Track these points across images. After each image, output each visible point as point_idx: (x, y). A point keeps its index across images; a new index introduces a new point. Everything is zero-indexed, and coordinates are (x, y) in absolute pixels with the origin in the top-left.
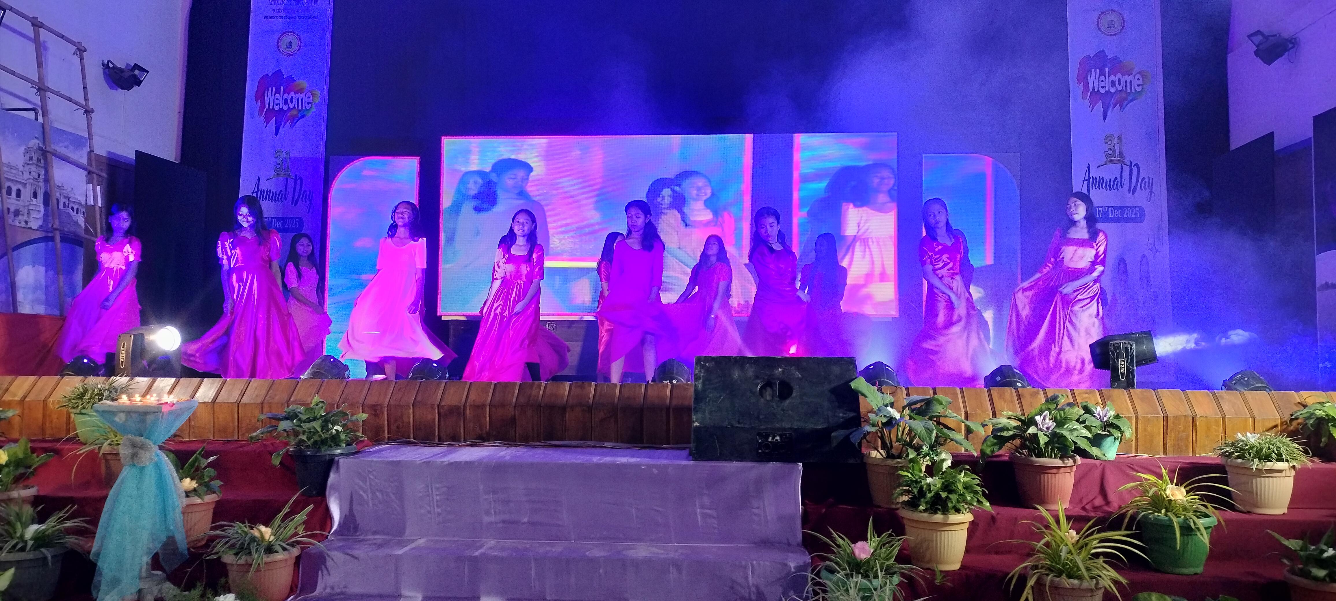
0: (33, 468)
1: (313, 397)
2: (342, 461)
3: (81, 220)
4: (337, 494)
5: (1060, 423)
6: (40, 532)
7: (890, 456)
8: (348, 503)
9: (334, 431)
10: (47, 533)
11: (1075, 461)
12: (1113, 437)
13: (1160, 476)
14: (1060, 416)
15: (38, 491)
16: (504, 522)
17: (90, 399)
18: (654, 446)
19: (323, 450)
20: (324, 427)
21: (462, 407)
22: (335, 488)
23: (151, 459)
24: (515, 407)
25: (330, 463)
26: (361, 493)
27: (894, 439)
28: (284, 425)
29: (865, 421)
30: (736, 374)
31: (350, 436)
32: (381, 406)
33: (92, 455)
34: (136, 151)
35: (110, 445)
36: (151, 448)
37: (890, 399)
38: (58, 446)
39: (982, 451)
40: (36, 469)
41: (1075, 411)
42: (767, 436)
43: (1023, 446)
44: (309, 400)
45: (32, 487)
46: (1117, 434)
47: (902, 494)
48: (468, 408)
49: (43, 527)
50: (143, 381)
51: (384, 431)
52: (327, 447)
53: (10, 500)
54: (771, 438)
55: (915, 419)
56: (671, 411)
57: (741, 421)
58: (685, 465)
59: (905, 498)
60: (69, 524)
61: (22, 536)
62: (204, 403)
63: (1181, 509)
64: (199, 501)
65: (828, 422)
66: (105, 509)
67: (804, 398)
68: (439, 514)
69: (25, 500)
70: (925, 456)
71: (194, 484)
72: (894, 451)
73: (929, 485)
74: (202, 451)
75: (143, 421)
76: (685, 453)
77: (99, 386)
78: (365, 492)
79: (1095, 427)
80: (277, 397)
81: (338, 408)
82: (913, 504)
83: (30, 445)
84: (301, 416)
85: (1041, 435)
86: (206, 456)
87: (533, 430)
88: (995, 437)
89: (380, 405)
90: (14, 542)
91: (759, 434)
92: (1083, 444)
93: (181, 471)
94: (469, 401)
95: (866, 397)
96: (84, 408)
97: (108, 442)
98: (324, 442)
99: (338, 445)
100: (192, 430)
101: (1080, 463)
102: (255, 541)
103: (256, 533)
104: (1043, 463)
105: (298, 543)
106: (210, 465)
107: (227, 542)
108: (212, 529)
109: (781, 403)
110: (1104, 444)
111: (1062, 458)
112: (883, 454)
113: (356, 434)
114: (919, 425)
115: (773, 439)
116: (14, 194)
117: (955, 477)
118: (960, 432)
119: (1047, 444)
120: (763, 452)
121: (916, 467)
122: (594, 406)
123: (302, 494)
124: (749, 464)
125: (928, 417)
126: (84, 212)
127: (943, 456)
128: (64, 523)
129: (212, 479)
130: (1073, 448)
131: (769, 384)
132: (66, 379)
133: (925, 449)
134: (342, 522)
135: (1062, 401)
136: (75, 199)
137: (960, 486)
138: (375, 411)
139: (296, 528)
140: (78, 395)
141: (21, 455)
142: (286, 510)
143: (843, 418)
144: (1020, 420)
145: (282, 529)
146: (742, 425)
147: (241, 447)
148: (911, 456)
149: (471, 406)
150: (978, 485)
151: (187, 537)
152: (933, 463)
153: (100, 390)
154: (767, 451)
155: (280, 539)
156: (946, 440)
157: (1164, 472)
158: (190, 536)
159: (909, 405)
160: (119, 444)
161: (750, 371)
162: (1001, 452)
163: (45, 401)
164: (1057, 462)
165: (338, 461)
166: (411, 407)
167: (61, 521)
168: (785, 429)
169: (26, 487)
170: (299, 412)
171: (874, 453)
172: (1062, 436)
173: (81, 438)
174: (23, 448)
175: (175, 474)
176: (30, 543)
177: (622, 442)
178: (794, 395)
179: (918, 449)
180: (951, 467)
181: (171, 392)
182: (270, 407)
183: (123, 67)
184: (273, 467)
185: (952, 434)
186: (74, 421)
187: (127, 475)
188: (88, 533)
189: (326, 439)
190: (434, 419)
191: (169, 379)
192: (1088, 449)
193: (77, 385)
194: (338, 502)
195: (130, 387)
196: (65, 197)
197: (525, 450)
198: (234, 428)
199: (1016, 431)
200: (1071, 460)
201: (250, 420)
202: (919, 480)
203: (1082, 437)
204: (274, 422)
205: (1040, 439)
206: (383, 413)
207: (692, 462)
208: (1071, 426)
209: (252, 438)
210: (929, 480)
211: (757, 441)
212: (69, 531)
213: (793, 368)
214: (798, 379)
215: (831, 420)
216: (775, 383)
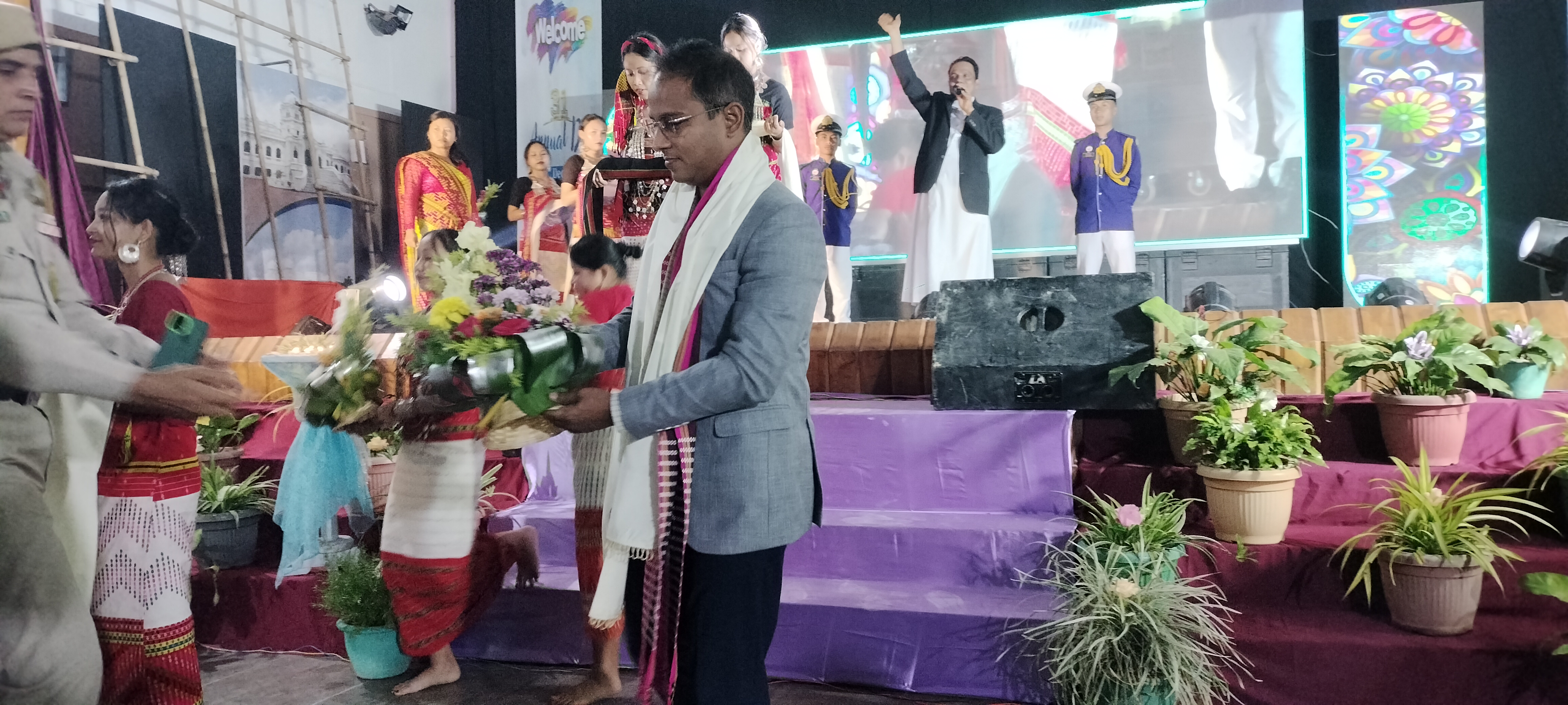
30: (991, 301)
42: (1028, 377)
54: (1033, 379)
56: (924, 353)
57: (994, 359)
58: (923, 415)
65: (1109, 357)
67: (1079, 327)
76: (928, 402)
91: (1018, 375)
95: (1164, 323)
109: (1048, 335)
115: (1035, 380)
120: (1023, 397)
124: (1004, 413)
131: (1033, 312)
146: (995, 365)
154: (1029, 396)
161: (1010, 297)
168: (1050, 368)
177: (866, 393)
178: (1065, 324)
207: (932, 412)
211: (1015, 383)
213: (1067, 289)
214: (1073, 303)
215: (1112, 354)
216: (1042, 310)
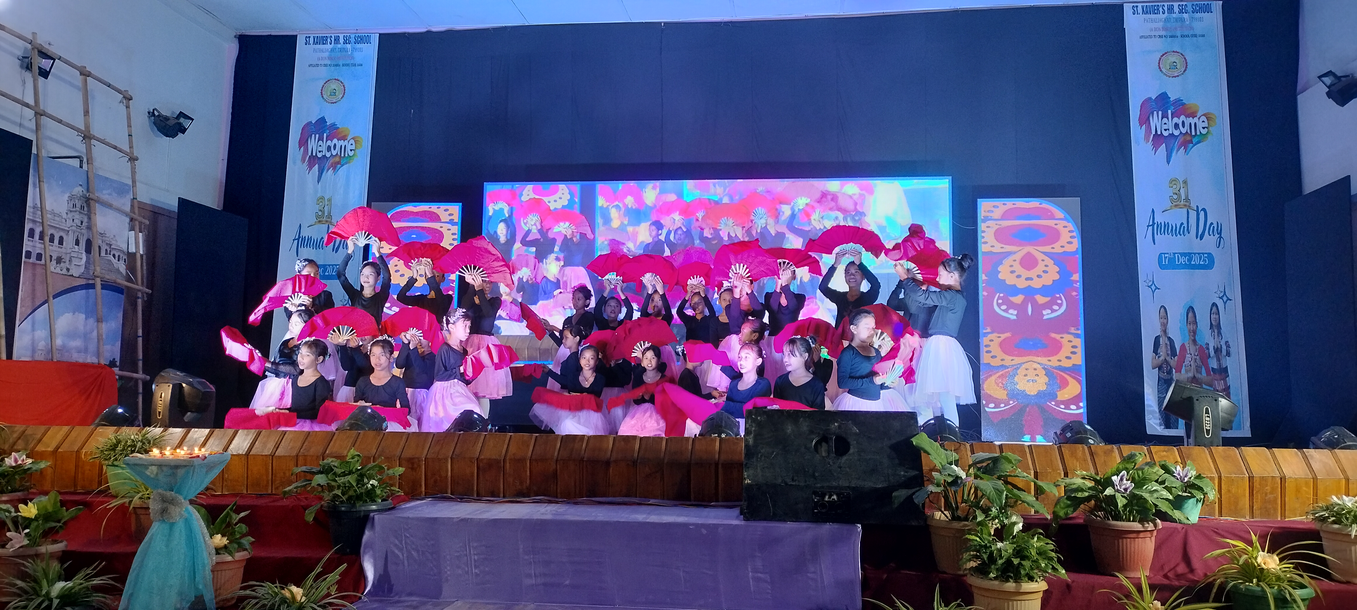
0: (62, 522)
1: (349, 451)
2: (377, 517)
3: (122, 267)
4: (371, 552)
5: (1139, 483)
6: (66, 590)
7: (955, 518)
8: (383, 562)
9: (369, 486)
10: (73, 591)
11: (1155, 525)
12: (1196, 499)
13: (1250, 543)
14: (1139, 476)
15: (66, 546)
16: (545, 584)
17: (123, 450)
18: (703, 503)
19: (358, 505)
20: (360, 481)
21: (502, 461)
22: (370, 546)
23: (180, 513)
24: (557, 460)
25: (364, 520)
26: (396, 551)
27: (959, 500)
28: (320, 479)
29: (928, 480)
30: (789, 429)
31: (385, 491)
32: (419, 460)
33: (123, 509)
34: (179, 198)
35: (140, 498)
36: (181, 503)
37: (955, 456)
38: (89, 498)
39: (1054, 513)
40: (65, 523)
41: (1154, 471)
42: (823, 495)
43: (1098, 507)
44: (345, 452)
45: (61, 542)
46: (1200, 496)
47: (970, 560)
48: (508, 462)
49: (70, 584)
50: (177, 432)
51: (421, 486)
52: (361, 502)
53: (37, 556)
54: (827, 497)
55: (981, 479)
56: (720, 466)
57: (795, 478)
58: (736, 525)
59: (973, 564)
60: (96, 581)
61: (48, 593)
62: (238, 455)
63: (1274, 579)
64: (229, 558)
65: (889, 481)
66: (133, 566)
67: (862, 454)
68: (477, 575)
69: (52, 555)
70: (993, 519)
71: (225, 541)
72: (960, 513)
73: (999, 550)
74: (233, 506)
75: (174, 475)
76: (736, 511)
77: (132, 437)
78: (401, 550)
79: (1175, 487)
80: (312, 450)
81: (374, 462)
82: (982, 571)
83: (60, 498)
84: (335, 469)
85: (1118, 496)
86: (238, 511)
87: (575, 485)
88: (1069, 498)
89: (418, 458)
90: (41, 599)
91: (815, 493)
92: (1164, 507)
93: (212, 526)
94: (509, 454)
95: (929, 454)
96: (116, 460)
97: (140, 495)
98: (359, 497)
99: (373, 501)
100: (225, 483)
101: (1160, 527)
102: (286, 602)
103: (288, 594)
104: (1122, 527)
105: (331, 604)
106: (242, 520)
107: (257, 603)
108: (242, 588)
109: (838, 459)
110: (1186, 506)
111: (1141, 521)
112: (948, 515)
113: (392, 488)
114: (988, 485)
115: (830, 497)
116: (56, 241)
117: (1028, 542)
118: (1029, 492)
119: (1125, 506)
120: (819, 512)
121: (985, 531)
122: (639, 461)
123: (336, 552)
124: (805, 525)
125: (996, 476)
126: (125, 259)
127: (1014, 519)
128: (91, 581)
129: (244, 536)
130: (1154, 511)
131: (824, 439)
132: (100, 429)
133: (994, 511)
134: (376, 582)
135: (1140, 460)
136: (118, 246)
137: (1033, 552)
138: (413, 464)
139: (328, 588)
140: (111, 446)
141: (50, 509)
142: (319, 569)
143: (904, 476)
144: (1095, 480)
145: (314, 590)
146: (797, 483)
147: (274, 501)
148: (979, 519)
149: (510, 459)
150: (1052, 550)
151: (216, 597)
152: (1003, 526)
153: (133, 441)
154: (824, 511)
155: (312, 600)
156: (1017, 501)
157: (1254, 538)
158: (219, 595)
159: (974, 464)
160: (149, 498)
161: (805, 426)
162: (1074, 515)
163: (78, 452)
164: (1137, 526)
165: (373, 518)
166: (450, 461)
167: (88, 578)
168: (842, 488)
169: (55, 542)
170: (334, 466)
171: (938, 515)
172: (1141, 497)
173: (112, 491)
174: (52, 502)
175: (205, 531)
176: (56, 602)
177: (668, 499)
178: (851, 451)
179: (986, 511)
180: (1023, 531)
181: (204, 444)
182: (305, 460)
183: (168, 114)
184: (307, 523)
185: (1023, 495)
186: (106, 473)
187: (156, 530)
188: (116, 592)
189: (361, 494)
190: (473, 473)
191: (203, 430)
192: (1170, 512)
193: (110, 436)
194: (372, 561)
195: (164, 438)
196: (107, 244)
197: (567, 507)
198: (268, 481)
199: (1091, 492)
200: (1151, 524)
201: (284, 473)
202: (988, 545)
203: (1163, 499)
204: (309, 476)
205: (1118, 501)
206: (420, 466)
207: (743, 523)
208: (1150, 487)
209: (285, 492)
210: (1000, 545)
211: (813, 500)
212: (97, 589)
213: (850, 422)
214: (856, 434)
215: (891, 478)
216: (831, 439)
